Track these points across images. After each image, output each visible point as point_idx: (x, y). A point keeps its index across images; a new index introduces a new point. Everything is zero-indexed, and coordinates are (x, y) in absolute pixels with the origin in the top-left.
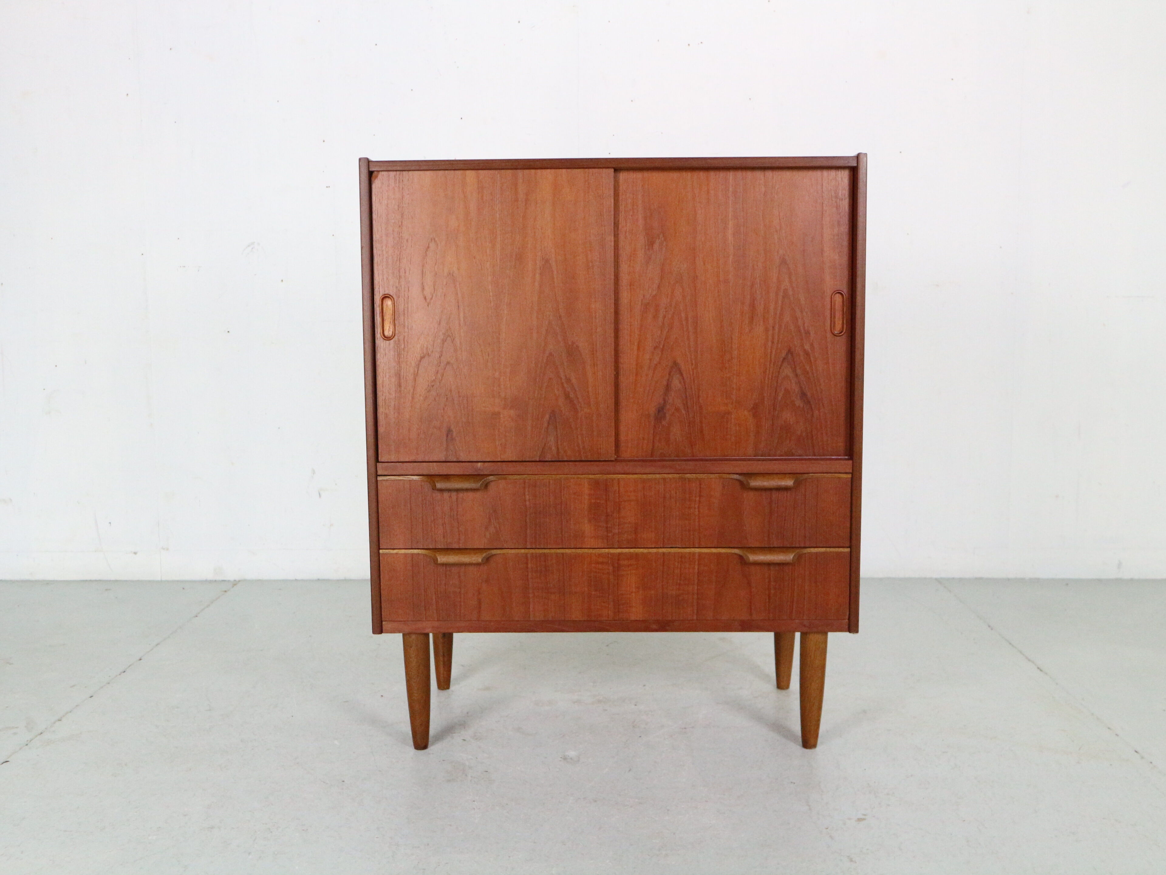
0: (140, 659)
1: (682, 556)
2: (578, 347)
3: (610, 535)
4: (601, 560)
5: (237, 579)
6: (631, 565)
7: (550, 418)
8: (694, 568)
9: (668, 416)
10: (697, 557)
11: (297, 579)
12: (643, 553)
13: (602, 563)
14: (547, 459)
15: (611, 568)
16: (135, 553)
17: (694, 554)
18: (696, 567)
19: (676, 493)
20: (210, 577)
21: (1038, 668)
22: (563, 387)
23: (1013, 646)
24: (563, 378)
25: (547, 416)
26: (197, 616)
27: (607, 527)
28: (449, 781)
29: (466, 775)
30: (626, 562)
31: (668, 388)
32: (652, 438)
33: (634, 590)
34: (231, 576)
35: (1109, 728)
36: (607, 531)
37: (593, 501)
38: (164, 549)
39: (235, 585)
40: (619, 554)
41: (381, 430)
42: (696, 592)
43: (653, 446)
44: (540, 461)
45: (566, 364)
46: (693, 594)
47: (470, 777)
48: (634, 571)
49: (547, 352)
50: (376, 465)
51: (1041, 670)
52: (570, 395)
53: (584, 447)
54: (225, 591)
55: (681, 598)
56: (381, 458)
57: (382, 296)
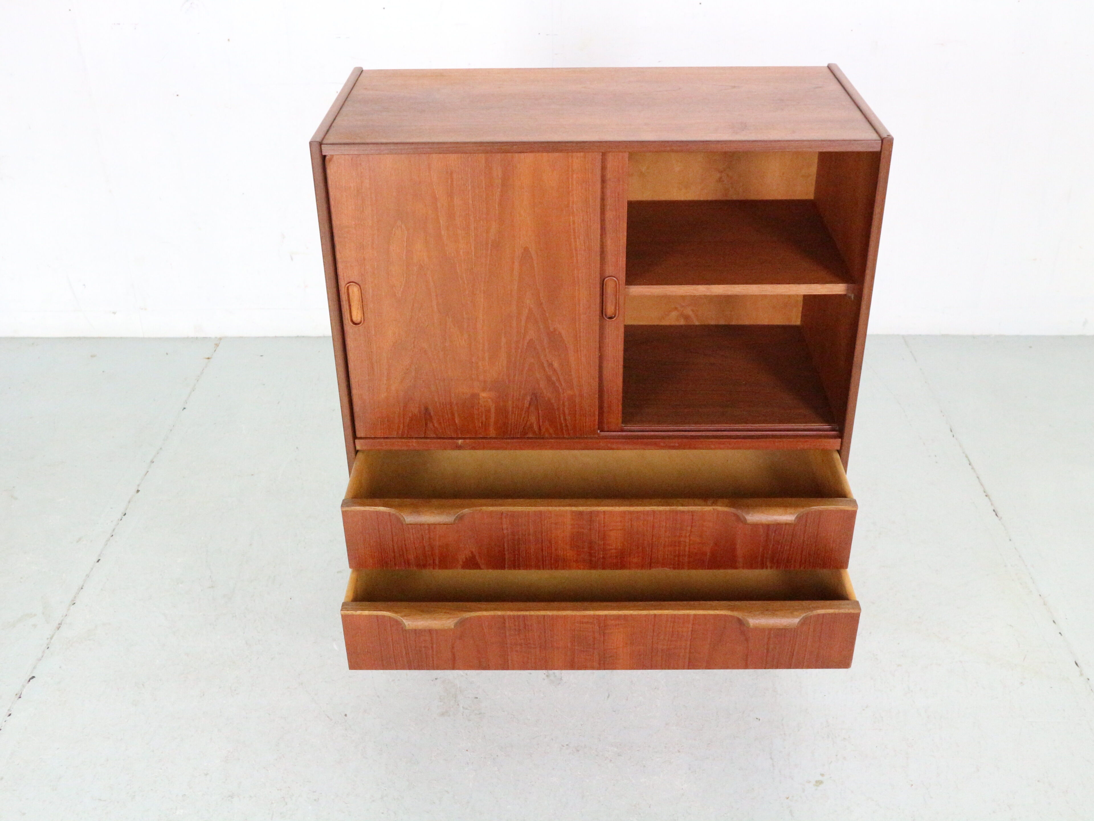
0: (138, 491)
2: (560, 333)
5: (219, 336)
6: (618, 624)
7: (531, 399)
11: (277, 335)
14: (528, 436)
16: (114, 313)
20: (192, 334)
21: (994, 510)
22: (545, 371)
23: (973, 468)
24: (545, 363)
25: (529, 398)
26: (185, 408)
27: (591, 552)
28: (443, 714)
29: (458, 705)
30: (613, 622)
34: (213, 331)
35: (1054, 622)
36: (591, 556)
38: (142, 309)
39: (217, 345)
41: (357, 409)
44: (521, 438)
45: (547, 349)
47: (462, 708)
49: (528, 338)
50: (354, 441)
51: (996, 515)
52: (552, 379)
53: (566, 426)
54: (208, 358)
56: (359, 434)
57: (346, 282)
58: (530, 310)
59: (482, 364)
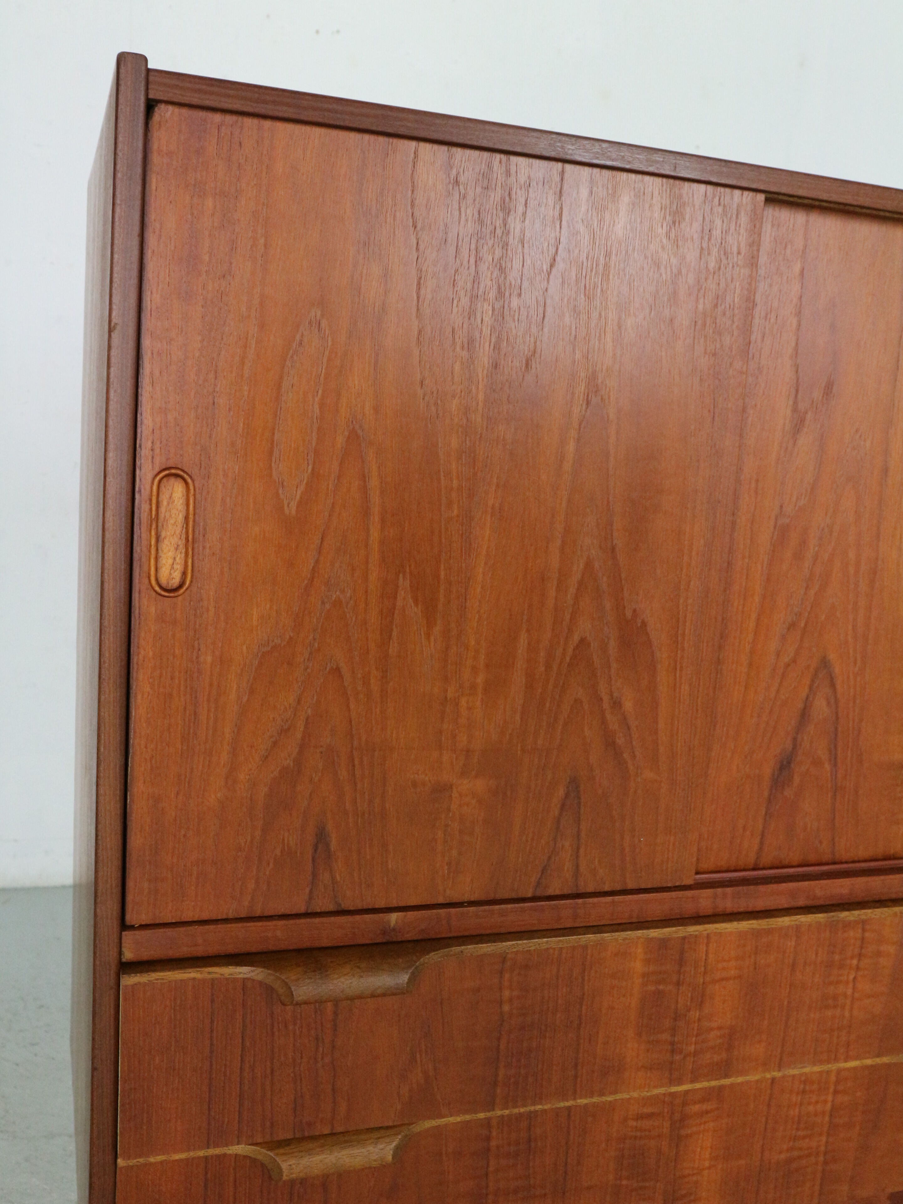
1: (806, 1080)
2: (644, 624)
3: (677, 1057)
4: (646, 1110)
6: (707, 1112)
7: (567, 795)
8: (825, 1101)
9: (797, 780)
10: (833, 1078)
12: (732, 1085)
13: (650, 1116)
14: (550, 892)
15: (667, 1124)
17: (828, 1072)
18: (830, 1098)
19: (817, 954)
22: (604, 722)
24: (606, 698)
27: (674, 1041)
30: (696, 1108)
31: (804, 715)
32: (761, 827)
33: (707, 1164)
36: (673, 1052)
37: (651, 988)
40: (687, 1092)
41: (135, 841)
42: (823, 1148)
43: (762, 843)
44: (534, 899)
45: (614, 665)
46: (817, 1154)
48: (712, 1124)
49: (576, 638)
50: (121, 934)
52: (618, 740)
53: (634, 859)
55: (794, 1165)
56: (131, 918)
57: (157, 469)
58: (589, 565)
59: (468, 703)
